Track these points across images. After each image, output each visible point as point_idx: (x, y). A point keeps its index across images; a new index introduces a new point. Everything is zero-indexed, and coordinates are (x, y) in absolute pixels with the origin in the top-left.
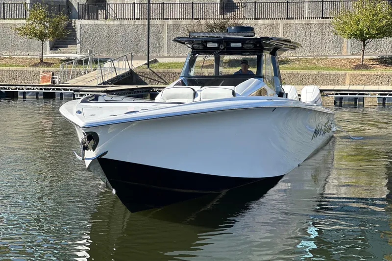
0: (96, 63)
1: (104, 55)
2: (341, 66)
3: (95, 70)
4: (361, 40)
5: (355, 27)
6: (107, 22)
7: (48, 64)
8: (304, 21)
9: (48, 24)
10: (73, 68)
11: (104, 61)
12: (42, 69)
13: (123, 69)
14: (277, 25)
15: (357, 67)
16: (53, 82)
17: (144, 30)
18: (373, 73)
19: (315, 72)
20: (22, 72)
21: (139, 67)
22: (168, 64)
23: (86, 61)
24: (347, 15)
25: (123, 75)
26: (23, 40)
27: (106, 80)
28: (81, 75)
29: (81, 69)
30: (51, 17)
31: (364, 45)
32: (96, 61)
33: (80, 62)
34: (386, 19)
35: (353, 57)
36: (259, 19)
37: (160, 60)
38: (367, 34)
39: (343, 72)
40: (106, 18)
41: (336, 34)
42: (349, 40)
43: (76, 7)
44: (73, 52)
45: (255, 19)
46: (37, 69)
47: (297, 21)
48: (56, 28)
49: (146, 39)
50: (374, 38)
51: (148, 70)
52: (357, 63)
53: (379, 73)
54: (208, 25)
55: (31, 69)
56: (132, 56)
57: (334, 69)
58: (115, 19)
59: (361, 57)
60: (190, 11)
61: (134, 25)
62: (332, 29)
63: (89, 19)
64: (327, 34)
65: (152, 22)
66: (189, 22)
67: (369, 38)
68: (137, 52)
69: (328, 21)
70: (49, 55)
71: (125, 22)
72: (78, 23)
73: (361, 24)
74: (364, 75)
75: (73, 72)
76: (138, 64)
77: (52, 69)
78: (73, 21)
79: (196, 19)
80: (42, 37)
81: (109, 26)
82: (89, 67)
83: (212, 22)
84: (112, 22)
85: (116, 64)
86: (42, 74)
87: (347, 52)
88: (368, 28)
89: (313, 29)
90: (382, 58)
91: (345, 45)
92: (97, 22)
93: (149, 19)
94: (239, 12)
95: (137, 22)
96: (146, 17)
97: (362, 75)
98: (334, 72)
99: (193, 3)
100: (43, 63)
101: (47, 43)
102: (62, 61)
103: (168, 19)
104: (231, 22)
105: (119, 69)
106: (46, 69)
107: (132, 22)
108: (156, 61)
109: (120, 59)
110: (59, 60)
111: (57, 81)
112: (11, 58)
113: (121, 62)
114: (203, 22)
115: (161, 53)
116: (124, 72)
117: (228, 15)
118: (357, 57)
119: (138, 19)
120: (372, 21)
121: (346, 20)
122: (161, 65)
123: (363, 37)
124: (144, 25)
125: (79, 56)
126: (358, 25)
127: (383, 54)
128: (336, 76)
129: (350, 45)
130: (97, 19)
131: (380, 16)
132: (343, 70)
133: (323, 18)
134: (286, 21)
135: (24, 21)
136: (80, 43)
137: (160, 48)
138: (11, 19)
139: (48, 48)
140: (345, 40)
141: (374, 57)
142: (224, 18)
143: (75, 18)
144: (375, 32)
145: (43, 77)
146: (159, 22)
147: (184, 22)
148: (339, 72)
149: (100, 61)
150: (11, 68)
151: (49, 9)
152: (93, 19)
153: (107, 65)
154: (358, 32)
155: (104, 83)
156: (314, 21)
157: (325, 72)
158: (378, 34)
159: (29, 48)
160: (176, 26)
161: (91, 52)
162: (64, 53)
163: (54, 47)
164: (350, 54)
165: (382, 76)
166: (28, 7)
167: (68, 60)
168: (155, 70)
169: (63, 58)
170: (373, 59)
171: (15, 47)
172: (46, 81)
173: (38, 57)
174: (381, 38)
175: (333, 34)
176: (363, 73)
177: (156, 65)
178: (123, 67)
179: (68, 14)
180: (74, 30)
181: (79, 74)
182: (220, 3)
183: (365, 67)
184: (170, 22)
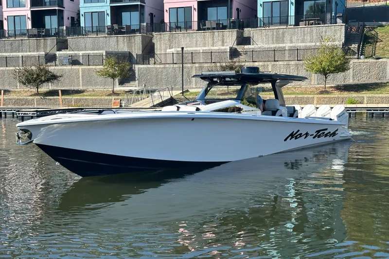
0: (149, 93)
1: (154, 88)
2: (311, 92)
3: (148, 97)
4: (324, 75)
5: (319, 66)
6: (156, 66)
7: (118, 94)
8: (285, 63)
9: (117, 68)
10: (133, 96)
11: (153, 91)
12: (113, 97)
13: (166, 97)
14: (268, 65)
15: (322, 93)
16: (121, 106)
17: (180, 70)
18: (332, 96)
19: (293, 96)
20: (101, 100)
21: (176, 95)
22: (195, 93)
23: (142, 92)
24: (314, 58)
25: (166, 101)
26: (101, 79)
27: (155, 104)
28: (139, 101)
29: (139, 97)
30: (119, 64)
31: (326, 78)
32: (148, 92)
33: (138, 93)
34: (340, 60)
35: (319, 86)
36: (256, 62)
37: (191, 90)
38: (328, 70)
39: (312, 96)
40: (155, 64)
41: (307, 71)
42: (316, 75)
43: (135, 56)
44: (133, 86)
45: (253, 62)
46: (110, 97)
47: (281, 63)
48: (122, 71)
49: (181, 76)
50: (332, 73)
51: (183, 97)
52: (321, 89)
53: (336, 96)
54: (222, 67)
55: (107, 97)
56: (172, 88)
57: (306, 94)
58: (161, 63)
59: (324, 86)
60: (210, 57)
61: (173, 67)
62: (304, 67)
63: (143, 64)
64: (301, 71)
65: (185, 65)
66: (209, 65)
67: (329, 73)
68: (175, 85)
69: (301, 62)
70: (118, 88)
71: (167, 66)
72: (137, 67)
73: (324, 63)
74: (326, 98)
75: (134, 99)
76: (176, 93)
77: (120, 97)
78: (133, 66)
79: (213, 63)
80: (113, 76)
81: (156, 68)
82: (144, 96)
83: (224, 64)
84: (158, 66)
85: (162, 93)
86: (113, 101)
87: (315, 83)
88: (328, 66)
89: (292, 68)
90: (338, 86)
91: (313, 78)
92: (149, 66)
93: (183, 63)
94: (242, 58)
95: (175, 66)
96: (181, 62)
97: (325, 98)
98: (306, 96)
99: (211, 52)
100: (114, 93)
101: (117, 80)
102: (127, 92)
103: (195, 63)
104: (237, 64)
105: (164, 97)
106: (116, 97)
107: (172, 66)
108: (187, 91)
109: (164, 90)
110: (124, 91)
111: (123, 105)
112: (93, 91)
113: (165, 92)
114: (218, 64)
115: (191, 86)
116: (167, 98)
117: (235, 60)
118: (321, 86)
119: (176, 64)
120: (331, 62)
121: (313, 61)
122: (191, 93)
123: (324, 72)
124: (180, 67)
125: (137, 88)
126: (321, 65)
127: (338, 84)
128: (308, 98)
129: (316, 78)
130: (149, 64)
131: (336, 58)
132: (313, 94)
133: (298, 60)
134: (273, 63)
135: (102, 67)
136: (138, 80)
137: (190, 82)
138: (93, 65)
139: (117, 84)
140: (313, 74)
141: (333, 85)
142: (232, 62)
143: (135, 64)
144: (333, 69)
145: (114, 103)
146: (189, 65)
147: (206, 65)
148: (309, 96)
149: (151, 92)
150: (94, 97)
151: (118, 58)
152: (147, 64)
153: (156, 94)
154: (321, 69)
155: (154, 106)
156: (292, 63)
157: (300, 96)
158: (335, 70)
159: (105, 84)
160: (201, 68)
161: (145, 86)
162: (127, 87)
163: (121, 83)
164: (316, 84)
165: (338, 98)
166: (104, 57)
167: (130, 92)
168: (187, 97)
169: (127, 90)
170: (332, 87)
171: (96, 84)
172: (117, 105)
173: (111, 90)
174: (337, 73)
175: (305, 71)
176: (326, 96)
177: (188, 93)
178: (166, 95)
179: (130, 61)
180: (134, 72)
181: (138, 100)
182: (230, 52)
183: (327, 92)
184: (197, 65)
